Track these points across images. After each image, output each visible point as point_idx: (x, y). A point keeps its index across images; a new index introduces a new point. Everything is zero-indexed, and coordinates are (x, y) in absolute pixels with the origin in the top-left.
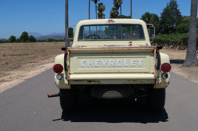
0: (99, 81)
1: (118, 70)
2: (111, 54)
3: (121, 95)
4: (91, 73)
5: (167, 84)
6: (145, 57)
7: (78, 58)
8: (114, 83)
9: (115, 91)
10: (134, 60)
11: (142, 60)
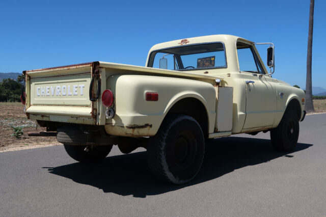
0: (49, 117)
1: (63, 100)
2: (58, 78)
3: (70, 139)
4: (44, 105)
5: (126, 128)
6: (86, 81)
7: (35, 84)
8: (65, 120)
9: (64, 133)
10: (76, 86)
11: (83, 85)
